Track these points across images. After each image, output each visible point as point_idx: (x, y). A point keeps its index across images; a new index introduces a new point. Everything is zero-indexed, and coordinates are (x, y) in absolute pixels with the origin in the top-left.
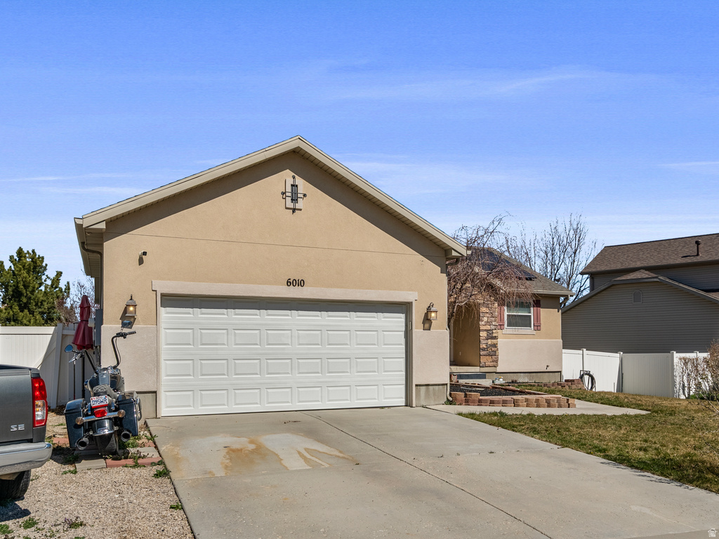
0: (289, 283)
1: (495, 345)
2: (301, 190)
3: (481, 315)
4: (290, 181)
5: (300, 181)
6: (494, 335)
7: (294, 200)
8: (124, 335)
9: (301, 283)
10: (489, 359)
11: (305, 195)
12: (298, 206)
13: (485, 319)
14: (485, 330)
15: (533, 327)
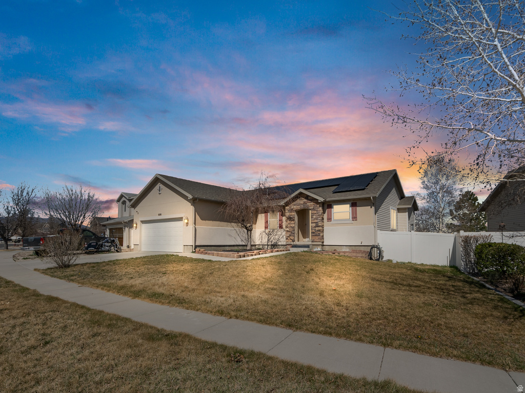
0: (159, 215)
1: (322, 230)
3: (312, 215)
5: (161, 185)
10: (317, 237)
11: (162, 189)
13: (315, 217)
15: (351, 219)
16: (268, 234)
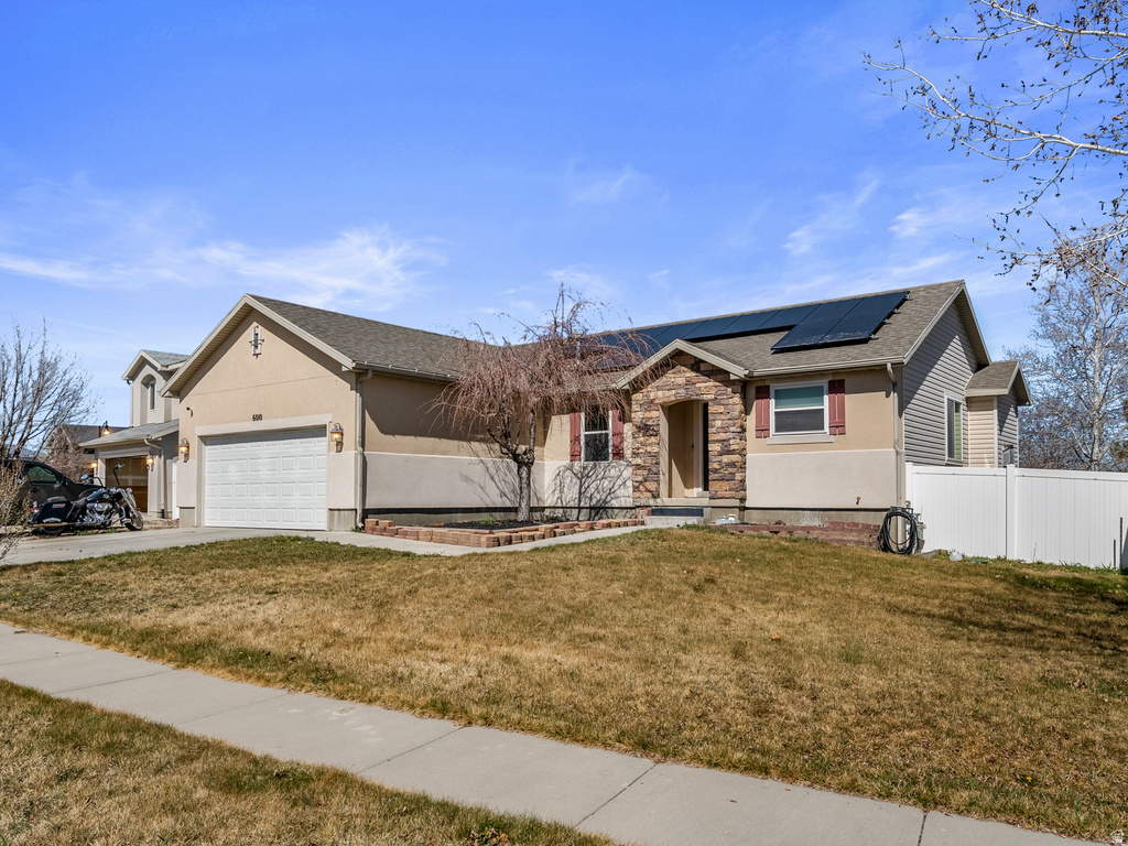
0: (254, 419)
1: (734, 464)
2: (260, 337)
3: (711, 417)
4: (254, 331)
5: (260, 329)
6: (732, 448)
7: (256, 347)
9: (261, 417)
10: (725, 485)
11: (263, 340)
12: (258, 351)
13: (719, 423)
14: (718, 441)
15: (828, 430)
16: (579, 475)
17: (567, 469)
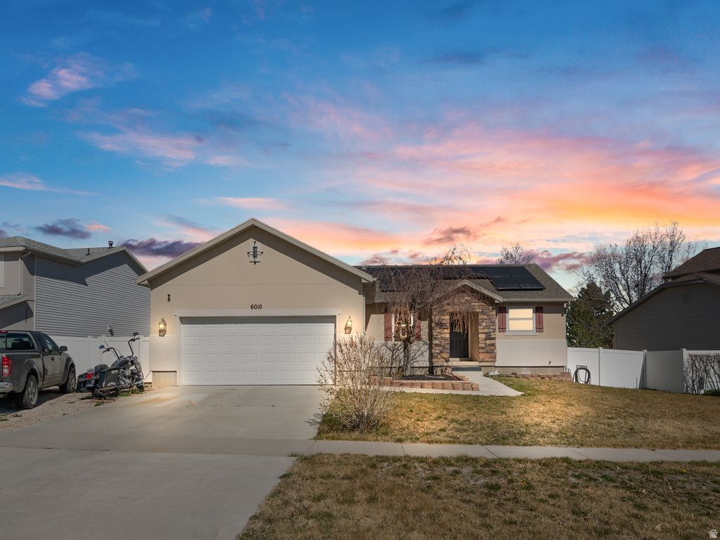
0: (252, 307)
1: (493, 345)
2: (258, 250)
3: (480, 321)
4: (252, 245)
5: (259, 245)
6: (492, 336)
7: (255, 256)
8: (133, 340)
9: (260, 307)
10: (488, 355)
11: (262, 253)
12: (256, 260)
13: (484, 324)
14: (484, 333)
15: (535, 330)
16: (392, 349)
17: (383, 345)
